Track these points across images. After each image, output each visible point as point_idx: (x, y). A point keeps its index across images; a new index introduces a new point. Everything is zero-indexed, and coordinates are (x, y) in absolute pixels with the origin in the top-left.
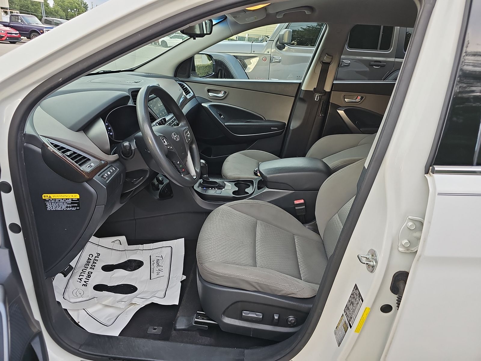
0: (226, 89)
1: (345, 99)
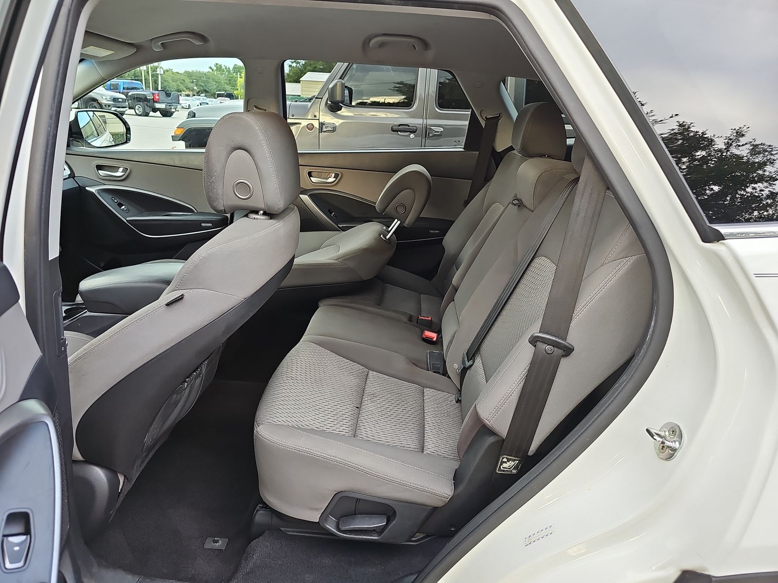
0: (127, 165)
1: (311, 178)
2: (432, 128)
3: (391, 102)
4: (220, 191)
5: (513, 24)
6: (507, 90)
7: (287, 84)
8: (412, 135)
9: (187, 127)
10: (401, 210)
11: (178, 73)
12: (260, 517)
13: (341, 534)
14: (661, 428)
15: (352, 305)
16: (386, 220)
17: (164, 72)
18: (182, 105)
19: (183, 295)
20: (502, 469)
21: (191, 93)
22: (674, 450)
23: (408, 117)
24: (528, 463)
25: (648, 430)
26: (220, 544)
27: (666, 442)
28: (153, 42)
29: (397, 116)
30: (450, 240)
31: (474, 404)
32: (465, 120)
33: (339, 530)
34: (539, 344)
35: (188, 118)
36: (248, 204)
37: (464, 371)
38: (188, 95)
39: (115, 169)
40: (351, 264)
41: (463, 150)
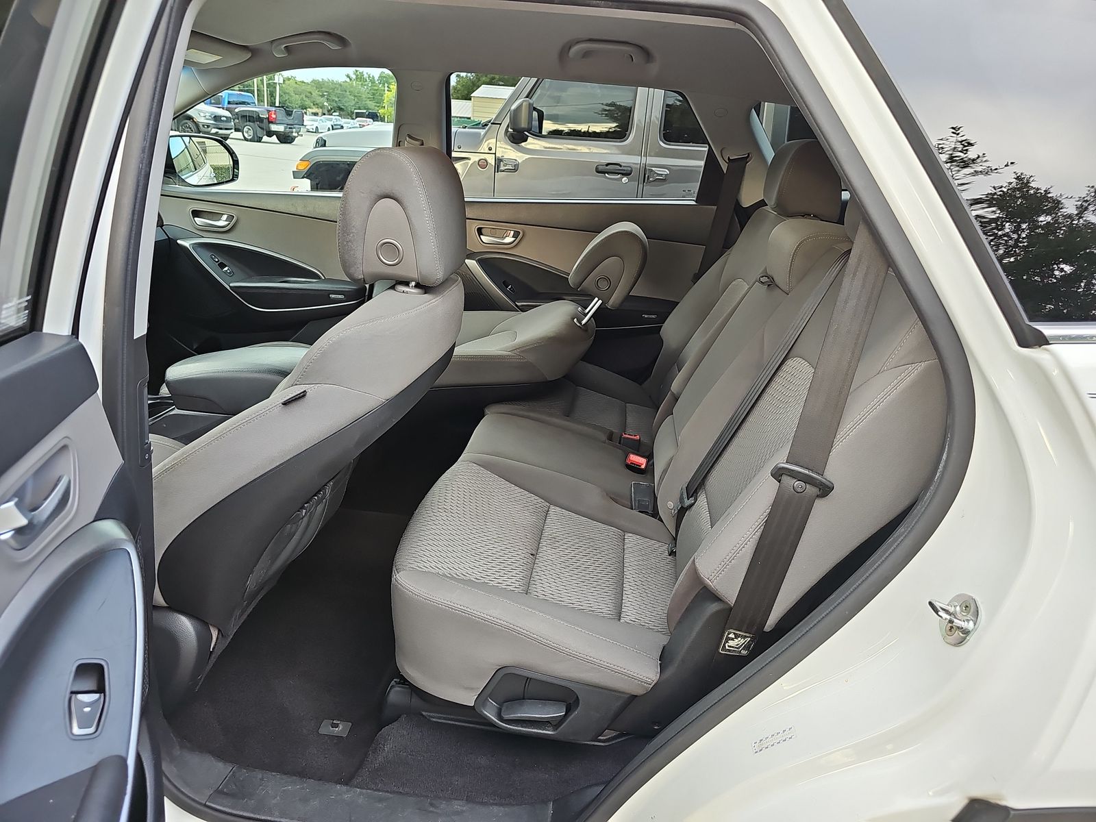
0: (233, 211)
1: (481, 236)
2: (653, 169)
3: (598, 131)
4: (359, 254)
5: (765, 37)
6: (762, 124)
7: (453, 102)
8: (625, 178)
9: (313, 160)
10: (604, 286)
11: (303, 82)
12: (396, 695)
13: (504, 725)
14: (950, 602)
15: (532, 414)
16: (583, 298)
17: (284, 81)
18: (307, 127)
19: (305, 391)
20: (727, 648)
21: (319, 111)
22: (966, 632)
23: (620, 152)
24: (763, 641)
25: (930, 603)
26: (341, 729)
27: (955, 620)
28: (274, 45)
29: (605, 151)
30: (671, 330)
31: (692, 558)
32: (701, 159)
33: (501, 719)
34: (785, 479)
35: (316, 147)
36: (395, 272)
37: (682, 512)
38: (316, 114)
39: (217, 216)
40: (531, 358)
41: (694, 203)
